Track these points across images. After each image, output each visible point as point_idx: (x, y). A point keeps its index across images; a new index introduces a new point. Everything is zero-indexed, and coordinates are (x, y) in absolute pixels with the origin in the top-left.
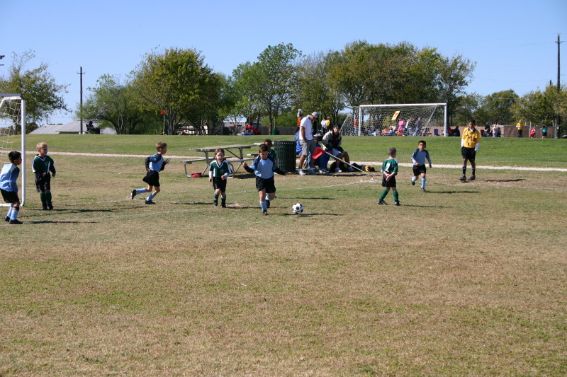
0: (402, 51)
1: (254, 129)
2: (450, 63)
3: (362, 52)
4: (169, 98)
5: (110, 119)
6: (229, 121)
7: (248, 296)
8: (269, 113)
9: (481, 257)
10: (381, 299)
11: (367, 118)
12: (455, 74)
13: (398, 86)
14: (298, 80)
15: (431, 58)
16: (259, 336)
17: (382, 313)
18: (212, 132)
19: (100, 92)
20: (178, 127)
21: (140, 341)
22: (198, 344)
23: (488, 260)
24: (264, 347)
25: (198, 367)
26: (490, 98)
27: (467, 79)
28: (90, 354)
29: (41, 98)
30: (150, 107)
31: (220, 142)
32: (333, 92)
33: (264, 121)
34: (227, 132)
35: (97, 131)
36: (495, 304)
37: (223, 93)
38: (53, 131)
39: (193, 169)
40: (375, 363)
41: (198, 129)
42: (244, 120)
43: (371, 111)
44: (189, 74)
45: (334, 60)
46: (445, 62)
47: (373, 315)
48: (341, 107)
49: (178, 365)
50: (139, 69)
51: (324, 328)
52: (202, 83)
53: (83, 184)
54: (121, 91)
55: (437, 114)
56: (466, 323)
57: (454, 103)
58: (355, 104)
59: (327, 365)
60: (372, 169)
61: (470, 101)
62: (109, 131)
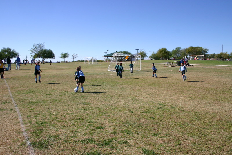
0: (198, 48)
1: (175, 59)
2: (205, 49)
3: (192, 48)
4: (162, 55)
5: (154, 58)
6: (171, 58)
7: (172, 85)
8: (177, 57)
9: (210, 79)
10: (193, 86)
11: (192, 58)
12: (206, 51)
13: (197, 53)
14: (181, 52)
15: (202, 48)
16: (173, 91)
17: (193, 88)
18: (168, 60)
19: (152, 54)
20: (163, 59)
21: (155, 91)
22: (164, 92)
23: (211, 80)
24: (174, 93)
25: (164, 96)
26: (211, 55)
27: (207, 52)
28: (148, 93)
29: (144, 55)
30: (159, 56)
31: (169, 61)
32: (186, 54)
33: (176, 58)
34: (170, 60)
35: (152, 60)
36: (212, 87)
37: (170, 54)
38: (146, 60)
39: (165, 65)
40: (192, 96)
41: (166, 59)
42: (173, 58)
43: (192, 57)
44: (165, 51)
45: (187, 49)
46: (204, 49)
47: (192, 88)
48: (188, 56)
49: (161, 95)
50: (158, 51)
51: (184, 90)
52: (167, 52)
53: (149, 67)
54: (155, 54)
55: (203, 57)
56: (207, 90)
57: (205, 55)
58: (190, 56)
59: (184, 96)
60: (192, 65)
61: (208, 55)
62: (154, 60)
